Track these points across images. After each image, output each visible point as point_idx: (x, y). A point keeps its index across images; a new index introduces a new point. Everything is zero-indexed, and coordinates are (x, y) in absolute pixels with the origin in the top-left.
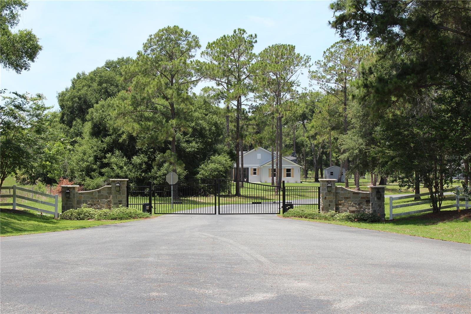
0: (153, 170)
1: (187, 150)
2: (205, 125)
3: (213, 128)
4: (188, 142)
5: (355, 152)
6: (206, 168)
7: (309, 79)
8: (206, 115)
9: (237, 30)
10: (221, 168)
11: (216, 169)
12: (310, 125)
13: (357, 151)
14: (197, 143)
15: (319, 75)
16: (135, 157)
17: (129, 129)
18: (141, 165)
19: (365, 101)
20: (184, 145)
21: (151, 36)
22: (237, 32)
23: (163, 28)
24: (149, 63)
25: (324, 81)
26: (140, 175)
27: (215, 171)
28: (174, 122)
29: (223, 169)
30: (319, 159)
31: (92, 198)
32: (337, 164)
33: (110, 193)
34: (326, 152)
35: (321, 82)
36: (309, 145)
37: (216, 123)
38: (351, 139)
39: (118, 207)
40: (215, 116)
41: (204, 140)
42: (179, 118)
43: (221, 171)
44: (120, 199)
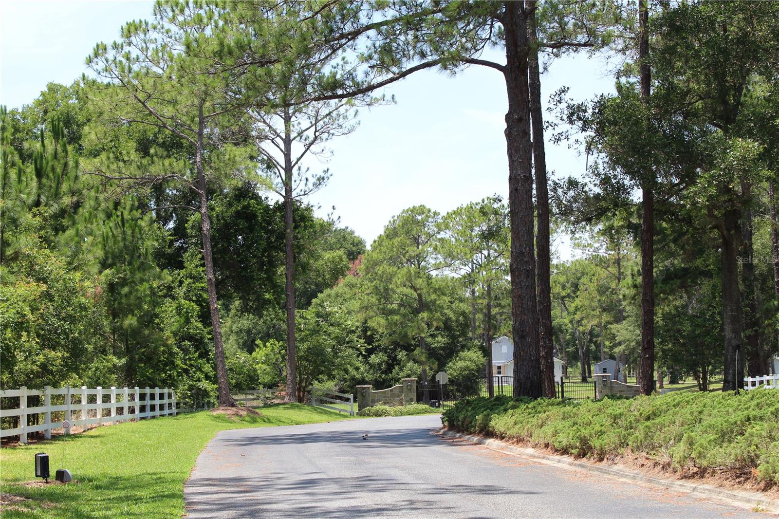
0: (394, 371)
1: (433, 346)
2: (452, 315)
3: (461, 318)
4: (433, 336)
5: (632, 344)
6: (454, 367)
7: (571, 249)
8: (451, 303)
9: (486, 200)
10: (473, 366)
11: (467, 368)
12: (573, 305)
13: (634, 343)
14: (442, 337)
15: (584, 242)
16: (373, 356)
17: (374, 325)
18: (380, 364)
19: (635, 300)
20: (429, 340)
21: (393, 217)
22: (486, 202)
23: (407, 208)
24: (395, 249)
25: (591, 250)
26: (380, 377)
27: (465, 370)
28: (425, 315)
29: (475, 368)
30: (586, 351)
31: (385, 397)
32: (612, 357)
33: (402, 392)
34: (597, 341)
35: (587, 252)
36: (570, 331)
37: (465, 312)
38: (627, 329)
39: (410, 404)
40: (461, 304)
41: (451, 332)
42: (430, 310)
43: (473, 370)
44: (411, 397)
